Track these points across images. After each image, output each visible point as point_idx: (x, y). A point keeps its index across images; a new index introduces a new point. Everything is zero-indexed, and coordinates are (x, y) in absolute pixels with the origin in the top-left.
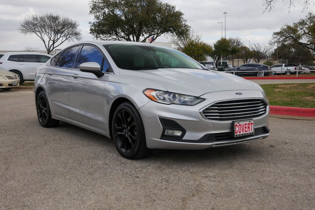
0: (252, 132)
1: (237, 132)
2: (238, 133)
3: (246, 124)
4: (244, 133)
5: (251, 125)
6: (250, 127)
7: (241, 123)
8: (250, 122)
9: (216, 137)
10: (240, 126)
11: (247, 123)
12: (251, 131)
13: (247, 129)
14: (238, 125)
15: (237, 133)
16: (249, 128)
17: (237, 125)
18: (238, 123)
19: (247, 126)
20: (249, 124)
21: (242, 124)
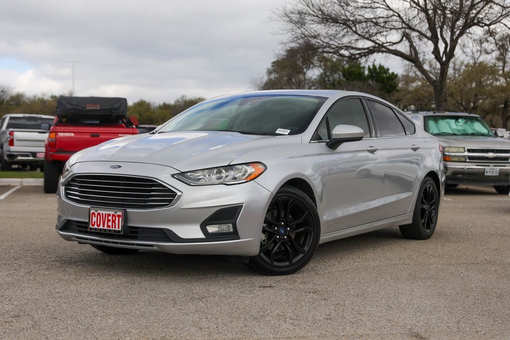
0: (120, 229)
1: (93, 223)
2: (96, 226)
3: (109, 215)
4: (106, 227)
6: (117, 221)
7: (101, 212)
8: (116, 213)
9: (78, 226)
10: (99, 216)
13: (110, 224)
14: (96, 214)
16: (114, 221)
17: (94, 213)
18: (96, 211)
20: (113, 215)
21: (102, 214)
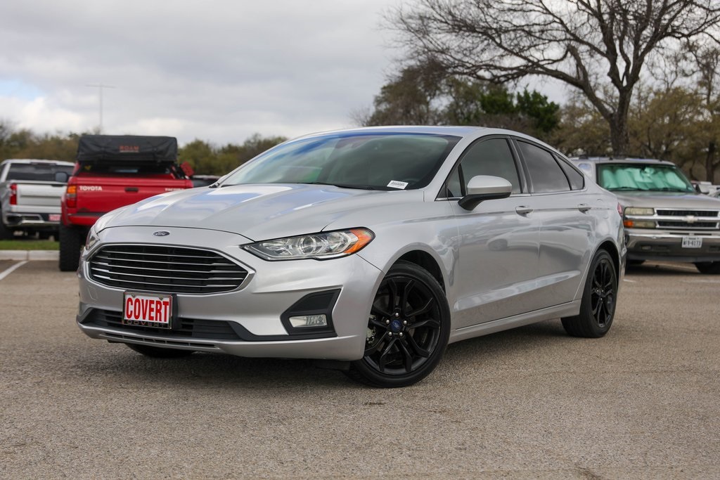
0: (167, 322)
1: (129, 313)
2: (133, 318)
3: (152, 302)
5: (163, 306)
6: (163, 311)
7: (140, 298)
8: (161, 299)
9: (108, 317)
10: (137, 304)
11: (156, 299)
12: (165, 320)
14: (134, 300)
15: (129, 316)
17: (130, 300)
18: (134, 296)
19: (153, 306)
20: (158, 303)
